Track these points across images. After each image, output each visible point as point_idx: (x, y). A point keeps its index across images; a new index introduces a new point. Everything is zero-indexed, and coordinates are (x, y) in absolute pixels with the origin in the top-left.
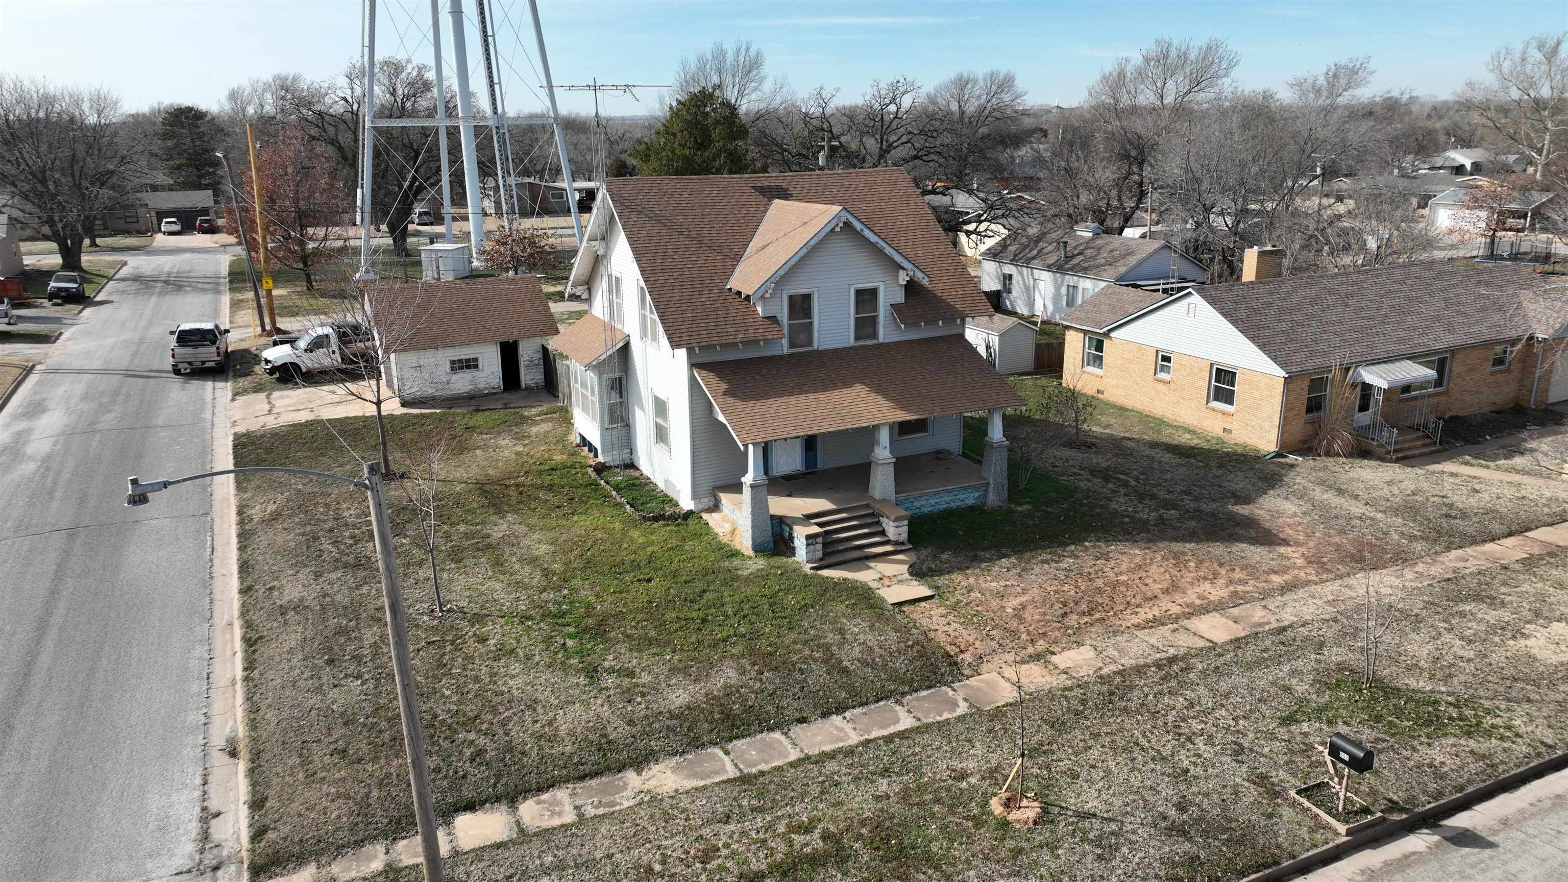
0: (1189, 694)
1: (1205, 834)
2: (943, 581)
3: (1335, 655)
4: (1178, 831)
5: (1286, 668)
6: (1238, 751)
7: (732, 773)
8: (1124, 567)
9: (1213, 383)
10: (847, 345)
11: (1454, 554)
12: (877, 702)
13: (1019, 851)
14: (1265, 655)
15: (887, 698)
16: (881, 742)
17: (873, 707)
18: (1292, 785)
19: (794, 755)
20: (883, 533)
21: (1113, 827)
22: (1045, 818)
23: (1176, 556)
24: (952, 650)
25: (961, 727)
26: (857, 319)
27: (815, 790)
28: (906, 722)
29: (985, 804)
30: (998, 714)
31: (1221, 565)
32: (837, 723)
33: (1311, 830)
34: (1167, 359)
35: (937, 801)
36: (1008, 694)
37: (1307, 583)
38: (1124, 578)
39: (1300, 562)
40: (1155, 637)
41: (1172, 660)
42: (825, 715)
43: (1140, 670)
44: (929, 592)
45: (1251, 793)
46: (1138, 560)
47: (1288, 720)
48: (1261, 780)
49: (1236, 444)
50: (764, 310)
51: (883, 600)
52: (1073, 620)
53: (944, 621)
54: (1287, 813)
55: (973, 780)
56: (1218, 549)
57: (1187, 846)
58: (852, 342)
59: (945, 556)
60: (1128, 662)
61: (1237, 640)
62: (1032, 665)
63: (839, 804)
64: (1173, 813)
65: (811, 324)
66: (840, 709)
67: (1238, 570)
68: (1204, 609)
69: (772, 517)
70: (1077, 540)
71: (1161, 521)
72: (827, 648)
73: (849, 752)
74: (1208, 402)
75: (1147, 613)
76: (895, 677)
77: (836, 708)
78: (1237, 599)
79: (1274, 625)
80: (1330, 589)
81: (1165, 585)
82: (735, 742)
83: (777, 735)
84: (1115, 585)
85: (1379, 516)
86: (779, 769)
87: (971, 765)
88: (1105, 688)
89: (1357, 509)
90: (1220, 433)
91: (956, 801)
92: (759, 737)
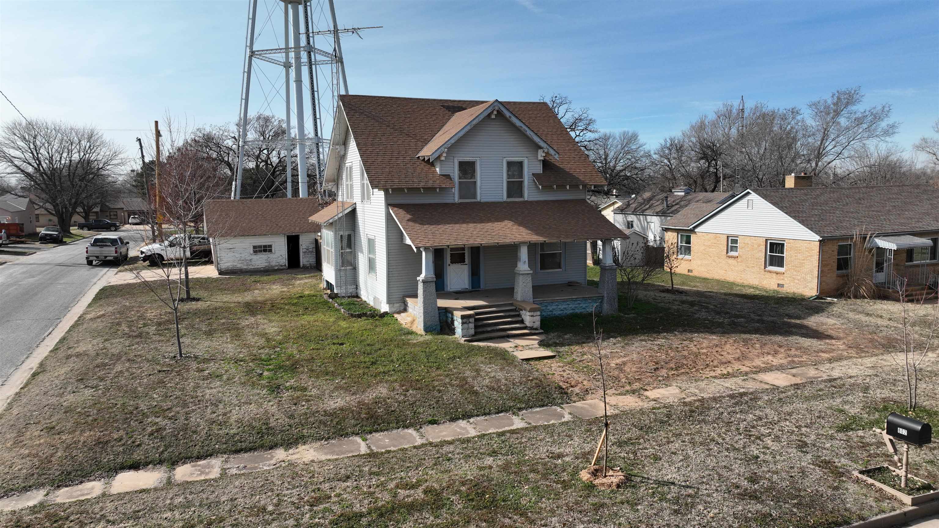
0: (758, 413)
1: (777, 499)
2: (564, 348)
3: (879, 394)
4: (750, 496)
5: (839, 400)
6: (802, 446)
7: (363, 451)
8: (704, 345)
9: (768, 253)
10: (501, 200)
12: (498, 413)
13: (601, 506)
14: (821, 393)
15: (506, 411)
16: (495, 436)
17: (494, 416)
18: (854, 468)
19: (418, 443)
20: (522, 322)
21: (690, 491)
22: (627, 484)
23: (744, 340)
24: (564, 385)
25: (564, 428)
26: (508, 182)
27: (429, 463)
28: (517, 426)
29: (575, 473)
30: (595, 422)
31: (780, 347)
32: (462, 425)
33: (877, 500)
34: (735, 241)
36: (606, 412)
37: (850, 358)
38: (704, 351)
39: (843, 347)
40: (730, 383)
41: (742, 395)
42: (453, 419)
43: (716, 399)
44: (552, 354)
45: (817, 473)
46: (715, 342)
47: (845, 429)
48: (826, 464)
49: (787, 293)
50: (441, 170)
51: (515, 357)
52: (663, 372)
53: (560, 369)
54: (852, 487)
55: (567, 459)
56: (778, 339)
57: (759, 507)
58: (505, 198)
59: (567, 336)
60: (706, 395)
61: (797, 384)
62: (628, 396)
63: (447, 472)
64: (745, 484)
65: (475, 182)
66: (467, 416)
67: (793, 350)
68: (769, 369)
69: (439, 308)
70: (668, 330)
71: (734, 323)
72: (464, 379)
73: (466, 441)
74: (765, 267)
75: (724, 370)
76: (515, 398)
77: (463, 415)
78: (793, 365)
79: (826, 378)
80: (869, 361)
81: (737, 356)
82: (374, 434)
83: (410, 430)
84: (697, 355)
85: (901, 326)
86: (403, 450)
87: (568, 450)
88: (687, 408)
89: (882, 322)
90: (775, 287)
91: (550, 472)
92: (395, 431)
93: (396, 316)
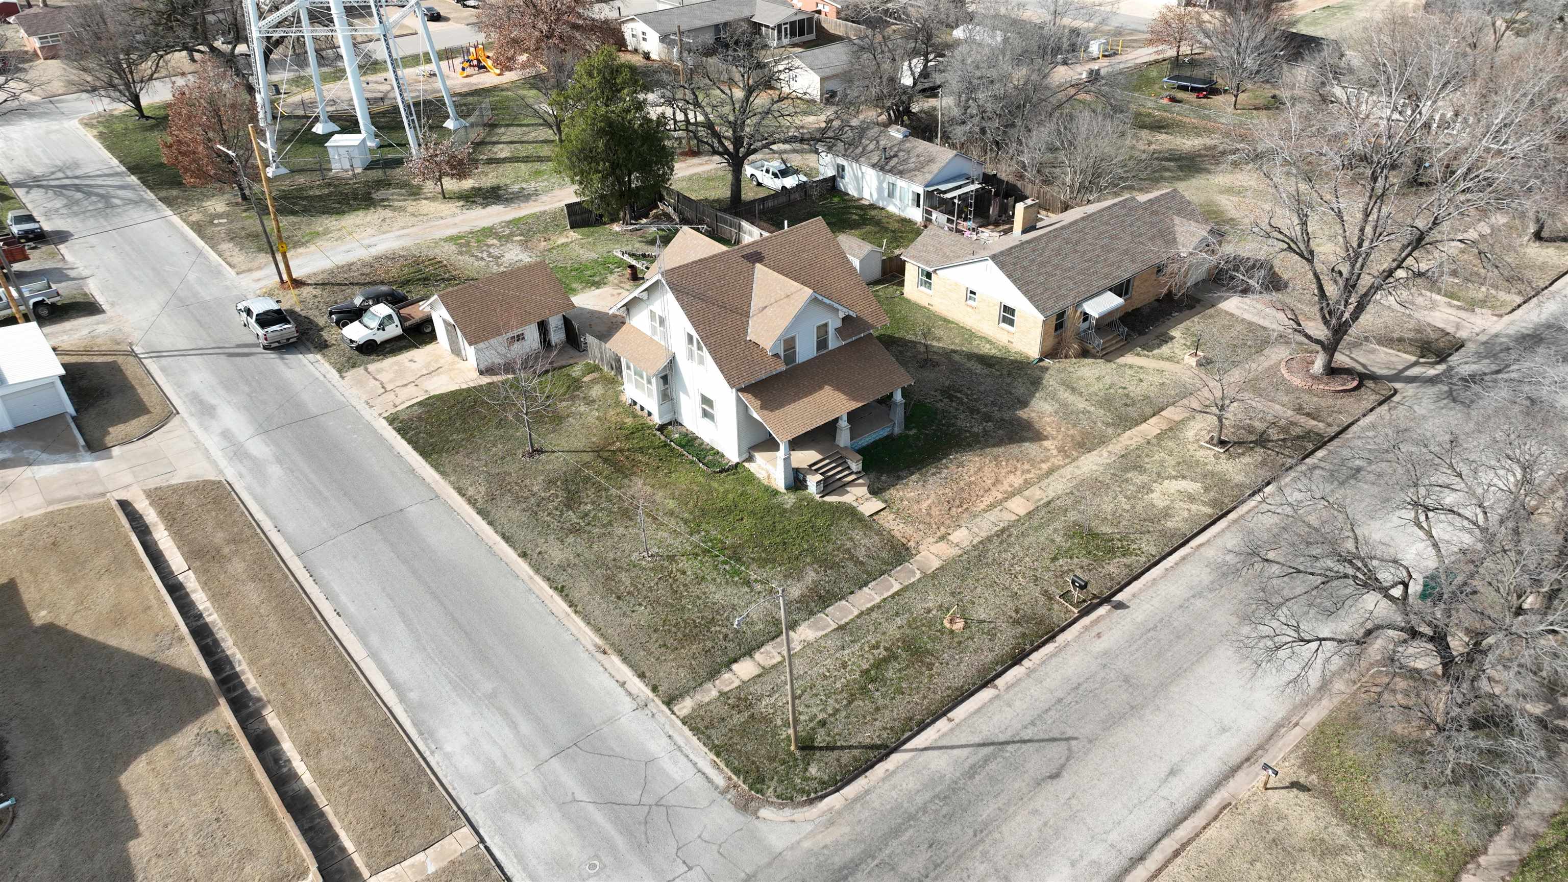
0: (1013, 551)
2: (887, 495)
3: (1072, 516)
4: (1017, 622)
6: (1036, 579)
7: (834, 626)
8: (972, 472)
9: (1002, 313)
10: (813, 357)
11: (1128, 433)
12: (880, 577)
13: (960, 643)
14: (1042, 521)
15: (884, 574)
16: (890, 599)
17: (880, 580)
18: (1056, 592)
19: (856, 613)
20: (849, 468)
21: (993, 625)
22: (967, 626)
23: (996, 458)
24: (904, 541)
25: (921, 585)
26: (818, 342)
27: (872, 628)
28: (896, 587)
29: (942, 623)
30: (934, 576)
31: (1018, 460)
32: (868, 591)
33: (1064, 613)
34: (973, 293)
35: (923, 625)
36: (936, 564)
37: (1058, 468)
38: (973, 479)
39: (1055, 452)
40: (993, 516)
41: (1003, 531)
42: (860, 588)
43: (989, 539)
44: (883, 506)
45: (1042, 600)
46: (978, 464)
47: (1054, 559)
48: (1045, 593)
49: (1018, 354)
50: (772, 352)
51: (862, 514)
52: (954, 511)
53: (895, 523)
54: (1055, 607)
55: (934, 612)
56: (1014, 449)
58: (815, 354)
59: (883, 478)
60: (984, 534)
61: (1029, 512)
62: (942, 543)
63: (884, 633)
64: (1014, 615)
65: (795, 351)
66: (866, 584)
67: (1026, 462)
68: (1012, 495)
69: (795, 464)
70: (946, 455)
72: (848, 551)
73: (878, 606)
74: (999, 324)
75: (988, 500)
76: (885, 563)
77: (864, 584)
78: (1028, 484)
79: (1045, 500)
80: (1069, 470)
81: (993, 480)
82: (828, 609)
83: (843, 602)
84: (970, 484)
85: (1093, 409)
86: (852, 620)
87: (931, 605)
88: (976, 553)
89: (1081, 404)
90: (1006, 342)
91: (930, 624)
92: (837, 604)
93: (746, 464)
